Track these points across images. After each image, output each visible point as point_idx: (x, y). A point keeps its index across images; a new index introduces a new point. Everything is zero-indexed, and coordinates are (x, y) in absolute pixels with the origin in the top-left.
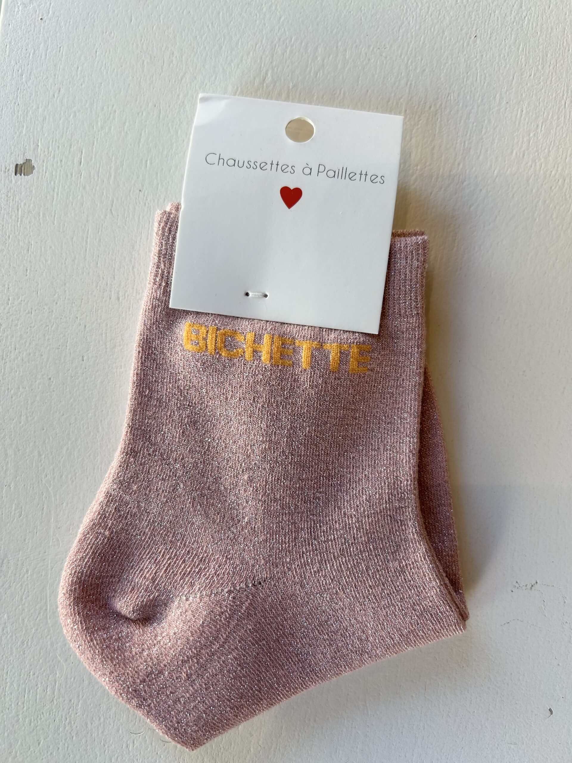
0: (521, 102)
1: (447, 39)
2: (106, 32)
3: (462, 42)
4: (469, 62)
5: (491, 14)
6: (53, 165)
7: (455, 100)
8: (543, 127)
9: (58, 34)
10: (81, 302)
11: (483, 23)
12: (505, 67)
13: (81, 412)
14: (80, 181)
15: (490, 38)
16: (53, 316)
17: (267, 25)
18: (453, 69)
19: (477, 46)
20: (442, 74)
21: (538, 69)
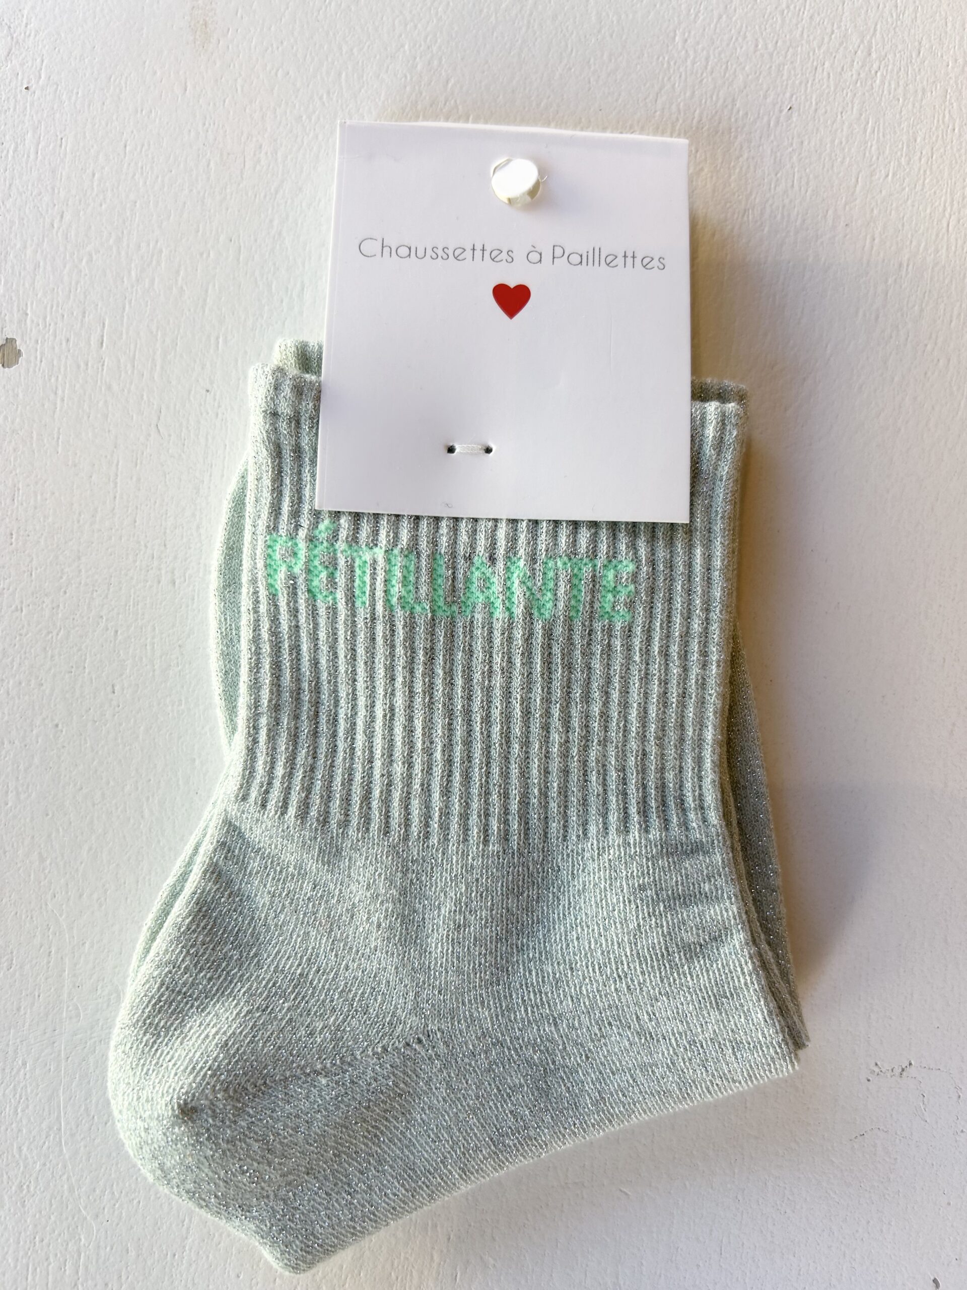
0: (872, 224)
1: (741, 113)
2: (142, 111)
3: (766, 119)
4: (779, 154)
5: (816, 68)
6: (54, 348)
7: (756, 222)
8: (911, 266)
9: (58, 115)
10: (109, 590)
11: (803, 85)
12: (842, 162)
13: (112, 783)
14: (102, 375)
15: (816, 110)
16: (60, 615)
17: (424, 94)
18: (752, 168)
19: (793, 125)
20: (733, 178)
21: (900, 164)
